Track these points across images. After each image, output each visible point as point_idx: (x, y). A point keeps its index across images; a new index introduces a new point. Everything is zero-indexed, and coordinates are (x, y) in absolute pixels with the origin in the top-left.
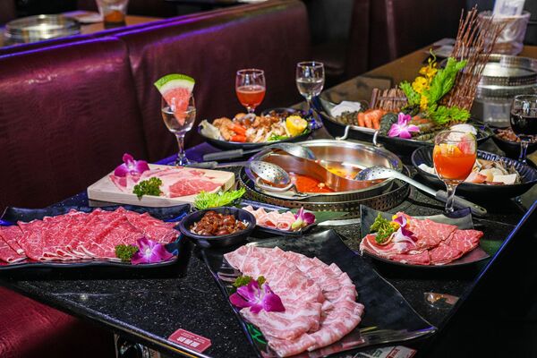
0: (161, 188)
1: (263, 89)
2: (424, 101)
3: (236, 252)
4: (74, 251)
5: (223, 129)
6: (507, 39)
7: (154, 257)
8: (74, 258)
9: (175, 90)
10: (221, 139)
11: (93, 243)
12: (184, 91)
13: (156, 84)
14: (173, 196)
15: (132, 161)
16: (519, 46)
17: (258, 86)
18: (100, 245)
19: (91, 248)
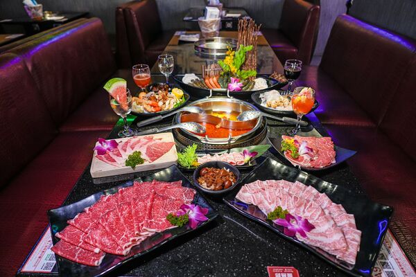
0: (142, 157)
1: (149, 75)
2: (234, 69)
3: (240, 192)
4: (141, 234)
5: (145, 106)
6: (214, 30)
7: (198, 215)
8: (143, 239)
9: (118, 89)
10: (146, 112)
11: (149, 221)
12: (122, 88)
13: (105, 88)
14: (153, 160)
15: (105, 142)
16: (218, 32)
17: (145, 74)
18: (153, 220)
19: (150, 225)
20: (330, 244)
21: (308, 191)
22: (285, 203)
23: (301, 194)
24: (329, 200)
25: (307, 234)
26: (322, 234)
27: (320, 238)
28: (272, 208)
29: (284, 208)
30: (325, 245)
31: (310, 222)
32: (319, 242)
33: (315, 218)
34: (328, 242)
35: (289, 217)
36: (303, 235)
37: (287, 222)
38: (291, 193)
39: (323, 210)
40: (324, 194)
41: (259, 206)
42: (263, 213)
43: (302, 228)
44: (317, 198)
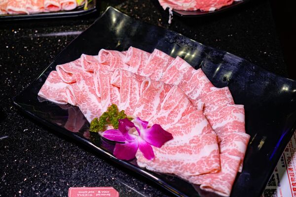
20: (193, 164)
21: (174, 68)
22: (125, 97)
23: (160, 74)
24: (207, 81)
25: (156, 151)
26: (182, 149)
27: (178, 156)
28: (103, 107)
29: (121, 107)
30: (185, 168)
31: (165, 127)
32: (175, 163)
33: (176, 120)
34: (191, 162)
35: (125, 124)
36: (149, 155)
37: (121, 135)
38: (142, 74)
39: (191, 102)
40: (200, 70)
41: (81, 107)
42: (85, 118)
43: (149, 141)
44: (188, 79)
